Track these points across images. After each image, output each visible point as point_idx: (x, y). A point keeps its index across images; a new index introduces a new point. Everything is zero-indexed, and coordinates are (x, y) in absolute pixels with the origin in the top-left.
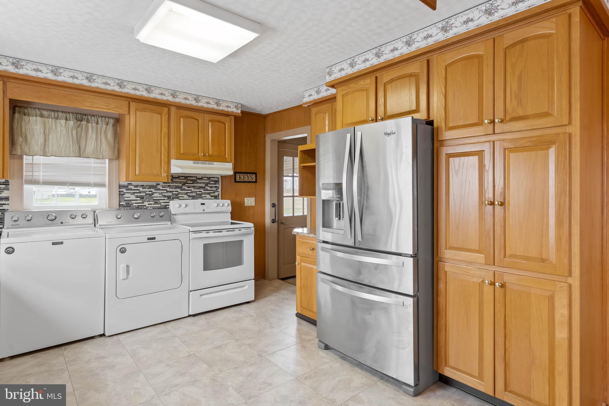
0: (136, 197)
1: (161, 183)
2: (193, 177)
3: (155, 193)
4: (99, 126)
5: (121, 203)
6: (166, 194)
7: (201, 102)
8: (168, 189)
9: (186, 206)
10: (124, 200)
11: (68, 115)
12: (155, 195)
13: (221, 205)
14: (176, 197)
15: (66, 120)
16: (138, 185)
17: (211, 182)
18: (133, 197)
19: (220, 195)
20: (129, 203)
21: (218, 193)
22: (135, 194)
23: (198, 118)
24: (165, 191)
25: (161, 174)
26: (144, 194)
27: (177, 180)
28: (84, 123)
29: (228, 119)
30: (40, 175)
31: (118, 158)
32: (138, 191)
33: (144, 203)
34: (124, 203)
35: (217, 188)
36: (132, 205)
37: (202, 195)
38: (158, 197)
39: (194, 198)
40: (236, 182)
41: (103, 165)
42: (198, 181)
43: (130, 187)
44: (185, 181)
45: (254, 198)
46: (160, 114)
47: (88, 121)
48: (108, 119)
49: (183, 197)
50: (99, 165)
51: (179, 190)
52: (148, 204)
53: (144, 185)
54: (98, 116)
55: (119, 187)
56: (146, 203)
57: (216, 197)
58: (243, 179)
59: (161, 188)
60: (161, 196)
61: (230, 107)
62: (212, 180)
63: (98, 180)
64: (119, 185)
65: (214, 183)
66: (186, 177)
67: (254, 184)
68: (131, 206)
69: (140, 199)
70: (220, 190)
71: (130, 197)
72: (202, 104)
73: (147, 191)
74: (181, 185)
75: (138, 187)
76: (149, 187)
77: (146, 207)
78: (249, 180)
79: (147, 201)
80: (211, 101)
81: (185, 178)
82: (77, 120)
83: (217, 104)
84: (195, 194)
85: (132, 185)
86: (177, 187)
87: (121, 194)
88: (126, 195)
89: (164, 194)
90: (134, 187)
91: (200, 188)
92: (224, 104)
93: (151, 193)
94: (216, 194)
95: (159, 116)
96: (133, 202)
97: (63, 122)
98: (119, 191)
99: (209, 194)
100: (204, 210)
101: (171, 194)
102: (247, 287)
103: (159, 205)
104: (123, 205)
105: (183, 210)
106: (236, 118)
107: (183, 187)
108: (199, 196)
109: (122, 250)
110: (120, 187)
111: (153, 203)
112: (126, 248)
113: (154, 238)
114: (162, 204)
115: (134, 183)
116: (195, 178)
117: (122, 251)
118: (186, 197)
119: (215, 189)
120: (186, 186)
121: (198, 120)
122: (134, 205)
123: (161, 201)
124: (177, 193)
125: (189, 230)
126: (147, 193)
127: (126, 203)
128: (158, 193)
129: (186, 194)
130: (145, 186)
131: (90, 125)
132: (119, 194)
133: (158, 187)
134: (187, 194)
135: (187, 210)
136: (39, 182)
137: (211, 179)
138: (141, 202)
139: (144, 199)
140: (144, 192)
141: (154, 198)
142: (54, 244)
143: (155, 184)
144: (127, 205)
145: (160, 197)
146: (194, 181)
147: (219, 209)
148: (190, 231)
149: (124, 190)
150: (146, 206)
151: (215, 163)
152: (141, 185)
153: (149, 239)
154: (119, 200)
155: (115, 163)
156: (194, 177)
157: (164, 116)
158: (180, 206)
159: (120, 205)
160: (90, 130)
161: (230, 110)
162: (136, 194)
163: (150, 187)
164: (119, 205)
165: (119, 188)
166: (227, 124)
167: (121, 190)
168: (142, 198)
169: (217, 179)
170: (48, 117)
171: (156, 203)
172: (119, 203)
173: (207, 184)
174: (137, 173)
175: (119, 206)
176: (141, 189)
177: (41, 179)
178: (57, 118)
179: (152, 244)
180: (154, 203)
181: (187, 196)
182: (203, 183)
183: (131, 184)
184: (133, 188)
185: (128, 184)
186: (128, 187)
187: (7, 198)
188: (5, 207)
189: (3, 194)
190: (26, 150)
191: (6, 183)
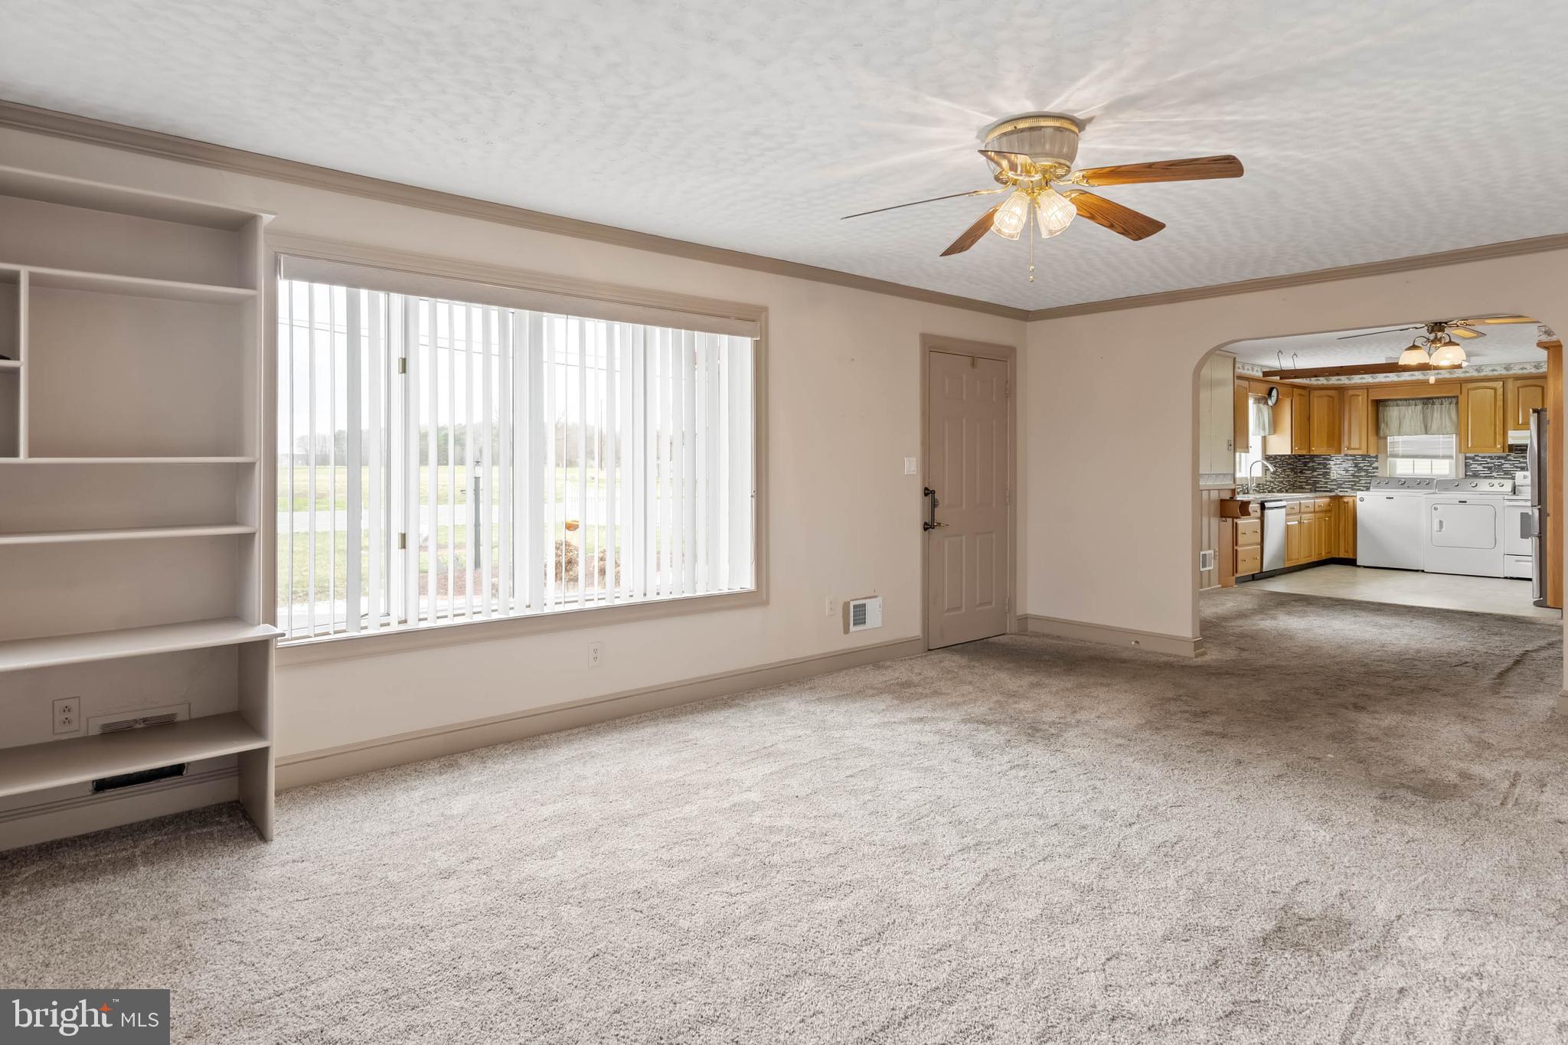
0: (1483, 468)
3: (1505, 464)
4: (1444, 406)
5: (1467, 472)
8: (1521, 460)
10: (1471, 470)
11: (1418, 402)
15: (1416, 405)
18: (1479, 467)
20: (1476, 473)
22: (1482, 465)
24: (1518, 462)
25: (1495, 445)
26: (1492, 465)
28: (1430, 405)
30: (1400, 450)
31: (1463, 433)
32: (1485, 462)
33: (1492, 474)
34: (1470, 473)
38: (1508, 468)
41: (1451, 439)
43: (1477, 458)
46: (1495, 389)
47: (1433, 404)
48: (1451, 399)
50: (1447, 440)
52: (1497, 475)
53: (1492, 457)
54: (1439, 399)
56: (1494, 474)
59: (1513, 459)
60: (1512, 466)
63: (1447, 452)
69: (1488, 469)
71: (1476, 467)
73: (1496, 462)
75: (1486, 458)
76: (1498, 458)
82: (1424, 404)
85: (1480, 457)
87: (1467, 465)
88: (1473, 466)
89: (1516, 465)
90: (1482, 458)
93: (1500, 464)
95: (1493, 391)
96: (1480, 472)
97: (1413, 407)
104: (1469, 475)
110: (1466, 458)
111: (1503, 473)
113: (1465, 502)
115: (1482, 454)
122: (1481, 475)
127: (1472, 473)
128: (1509, 464)
131: (1435, 406)
132: (1465, 465)
133: (1509, 458)
136: (1399, 456)
138: (1489, 472)
141: (1504, 469)
142: (1387, 498)
144: (1474, 475)
149: (1471, 462)
152: (1489, 457)
153: (1460, 502)
154: (1465, 470)
155: (1461, 437)
157: (1499, 390)
159: (1466, 475)
160: (1435, 411)
167: (1467, 461)
170: (1403, 405)
171: (1506, 474)
172: (1465, 472)
174: (1470, 446)
176: (1489, 460)
177: (1400, 453)
179: (1462, 506)
183: (1478, 455)
185: (1474, 456)
186: (1475, 458)
187: (1377, 468)
188: (1375, 474)
189: (1374, 465)
190: (1388, 432)
191: (1376, 457)
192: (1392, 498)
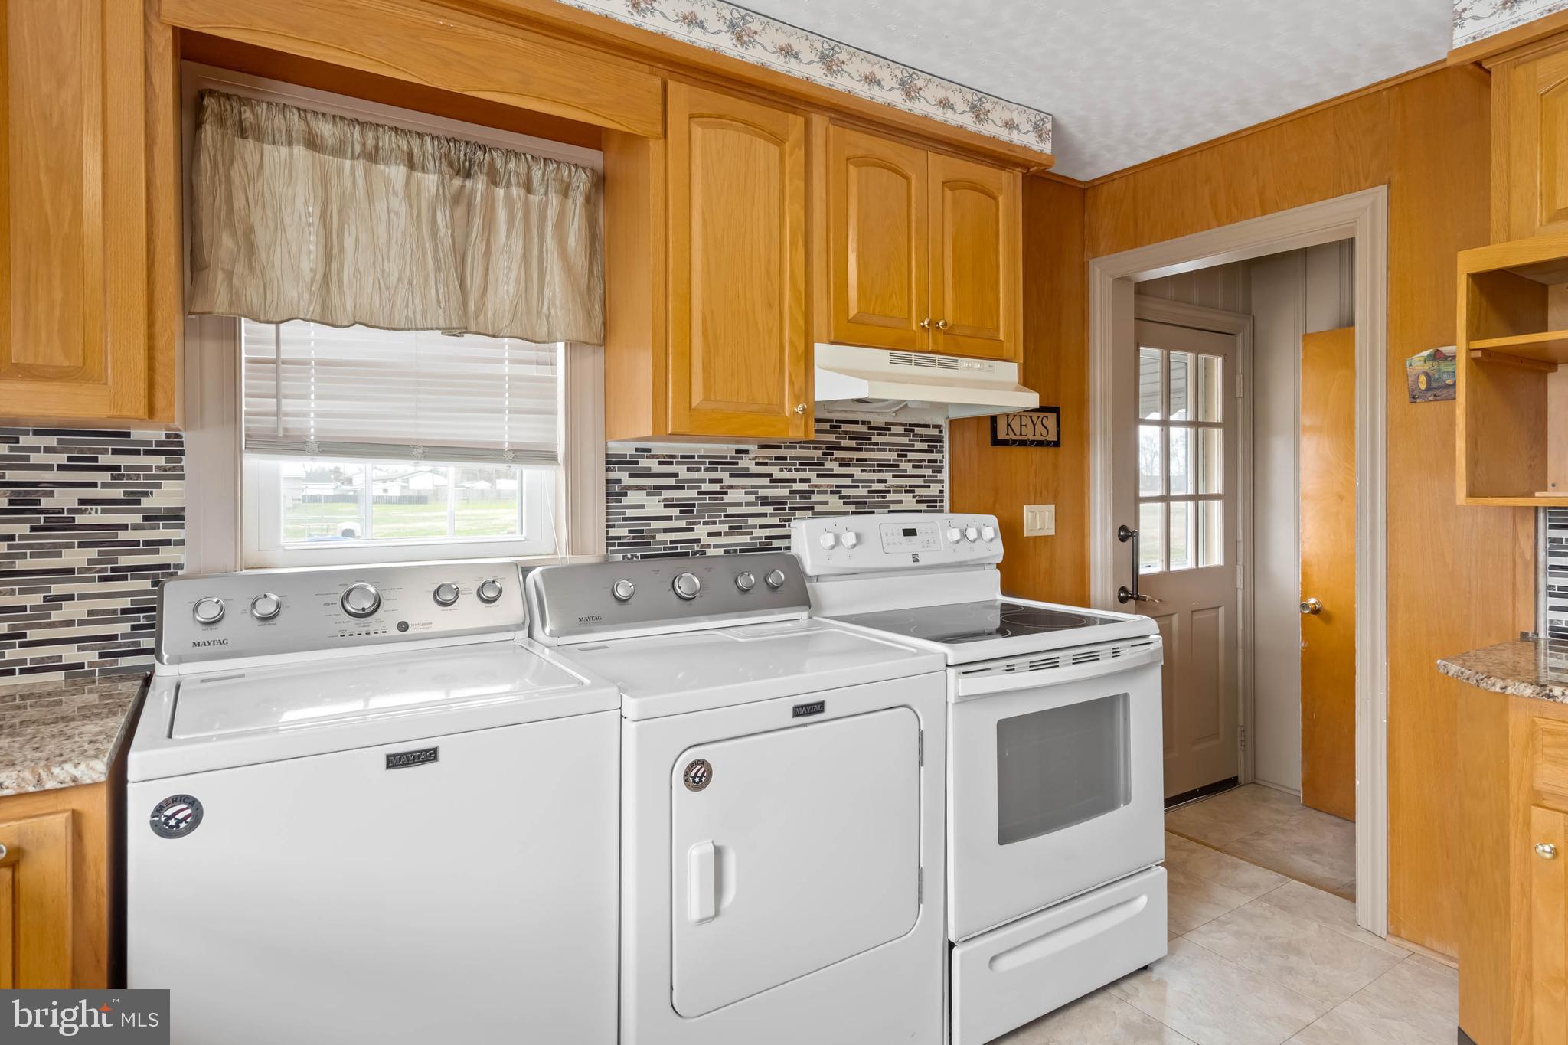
0: (666, 506)
1: (752, 448)
2: (856, 422)
3: (731, 487)
4: (535, 199)
5: (613, 532)
6: (770, 493)
7: (922, 100)
8: (777, 472)
9: (858, 540)
10: (625, 519)
11: (416, 144)
12: (733, 496)
13: (972, 534)
14: (803, 503)
15: (411, 164)
16: (673, 457)
17: (916, 444)
18: (654, 506)
19: (947, 494)
20: (642, 531)
21: (939, 486)
22: (661, 494)
23: (908, 172)
24: (766, 481)
25: (782, 405)
26: (694, 493)
29: (1006, 179)
30: (309, 412)
31: (604, 339)
32: (672, 481)
33: (692, 530)
34: (623, 532)
35: (937, 467)
36: (654, 537)
37: (890, 497)
38: (740, 505)
39: (862, 508)
40: (996, 442)
41: (544, 371)
42: (875, 439)
43: (644, 462)
44: (831, 438)
45: (1054, 505)
46: (778, 140)
47: (493, 179)
48: (570, 170)
49: (826, 503)
50: (529, 369)
51: (812, 476)
52: (710, 534)
53: (693, 457)
54: (533, 157)
55: (608, 463)
56: (701, 532)
57: (933, 505)
58: (1018, 433)
59: (754, 469)
60: (752, 498)
61: (1017, 128)
62: (921, 436)
63: (527, 433)
64: (607, 455)
65: (925, 446)
67: (1052, 450)
68: (649, 544)
69: (681, 512)
70: (945, 475)
71: (642, 506)
72: (925, 107)
73: (704, 481)
74: (818, 454)
75: (671, 463)
76: (710, 463)
77: (702, 546)
78: (1038, 438)
79: (705, 523)
80: (955, 98)
81: (831, 427)
82: (453, 166)
83: (978, 112)
84: (863, 492)
85: (653, 457)
86: (804, 464)
87: (613, 494)
88: (633, 497)
89: (762, 492)
90: (660, 463)
91: (883, 465)
92: (999, 115)
93: (716, 487)
94: (934, 490)
95: (774, 150)
96: (654, 525)
97: (397, 172)
98: (608, 482)
99: (910, 490)
100: (915, 558)
101: (785, 492)
102: (1143, 901)
103: (746, 539)
104: (619, 538)
105: (843, 560)
107: (828, 464)
109: (693, 774)
110: (612, 462)
111: (725, 528)
112: (708, 765)
113: (819, 707)
114: (757, 533)
115: (660, 448)
116: (864, 429)
117: (694, 778)
119: (928, 472)
120: (836, 459)
121: (909, 178)
122: (660, 537)
123: (751, 521)
124: (804, 487)
125: (946, 656)
126: (704, 488)
127: (630, 532)
128: (743, 487)
129: (837, 490)
130: (696, 459)
131: (500, 192)
132: (608, 495)
133: (742, 464)
134: (840, 492)
136: (305, 443)
137: (918, 430)
138: (682, 524)
139: (692, 511)
140: (694, 484)
141: (730, 510)
142: (395, 761)
143: (727, 449)
144: (634, 538)
145: (748, 504)
146: (862, 441)
147: (965, 550)
148: (947, 666)
149: (623, 476)
150: (698, 541)
151: (963, 362)
152: (683, 457)
154: (607, 520)
155: (592, 362)
156: (863, 423)
157: (791, 155)
158: (837, 541)
159: (610, 541)
160: (502, 215)
161: (1014, 138)
162: (667, 494)
163: (717, 463)
164: (608, 538)
165: (607, 470)
166: (1001, 199)
167: (613, 475)
168: (686, 507)
169: (935, 432)
170: (340, 150)
171: (735, 530)
172: (607, 532)
173: (903, 453)
175: (608, 545)
176: (682, 471)
177: (312, 428)
178: (373, 156)
179: (814, 730)
180: (730, 528)
181: (840, 498)
182: (891, 447)
183: (648, 450)
184: (654, 466)
185: (637, 450)
186: (637, 463)
187: (175, 517)
188: (166, 555)
189: (161, 499)
190: (252, 295)
191: (172, 447)
192: (430, 755)
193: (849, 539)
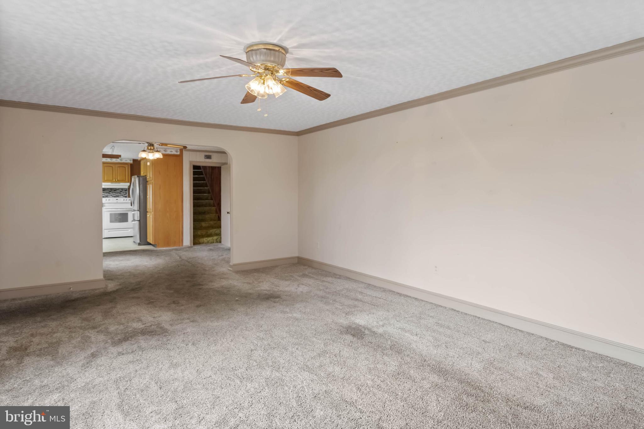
6: (101, 195)
7: (113, 160)
9: (109, 200)
13: (126, 200)
17: (123, 191)
19: (128, 196)
27: (107, 190)
29: (127, 165)
35: (126, 193)
39: (115, 197)
42: (117, 190)
57: (126, 197)
66: (111, 189)
70: (127, 194)
74: (109, 192)
80: (118, 159)
83: (121, 160)
86: (107, 193)
91: (118, 193)
92: (124, 160)
94: (126, 195)
99: (122, 195)
102: (130, 231)
105: (108, 201)
106: (131, 165)
108: (118, 196)
118: (111, 196)
119: (125, 193)
120: (111, 192)
121: (112, 167)
124: (107, 195)
129: (111, 195)
135: (110, 202)
137: (123, 189)
146: (115, 190)
147: (125, 201)
151: (121, 183)
158: (106, 200)
161: (127, 162)
166: (126, 167)
169: (126, 189)
173: (121, 192)
182: (119, 191)
193: (108, 200)
